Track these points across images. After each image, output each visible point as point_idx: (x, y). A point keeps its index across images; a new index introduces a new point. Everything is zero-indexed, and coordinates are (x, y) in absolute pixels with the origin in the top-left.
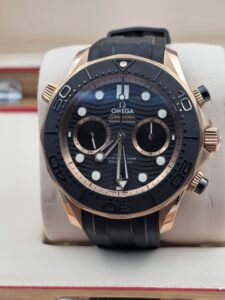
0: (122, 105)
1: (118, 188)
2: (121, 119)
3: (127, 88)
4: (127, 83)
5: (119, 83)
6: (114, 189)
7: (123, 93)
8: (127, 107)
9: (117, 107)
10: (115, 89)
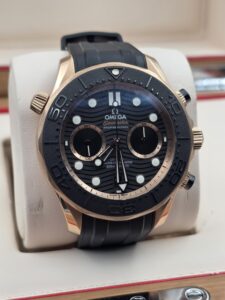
0: (115, 111)
1: (118, 192)
2: (116, 125)
3: (118, 94)
4: (118, 90)
5: (111, 91)
6: (114, 192)
7: (115, 100)
8: (120, 113)
9: (110, 114)
10: (107, 96)
